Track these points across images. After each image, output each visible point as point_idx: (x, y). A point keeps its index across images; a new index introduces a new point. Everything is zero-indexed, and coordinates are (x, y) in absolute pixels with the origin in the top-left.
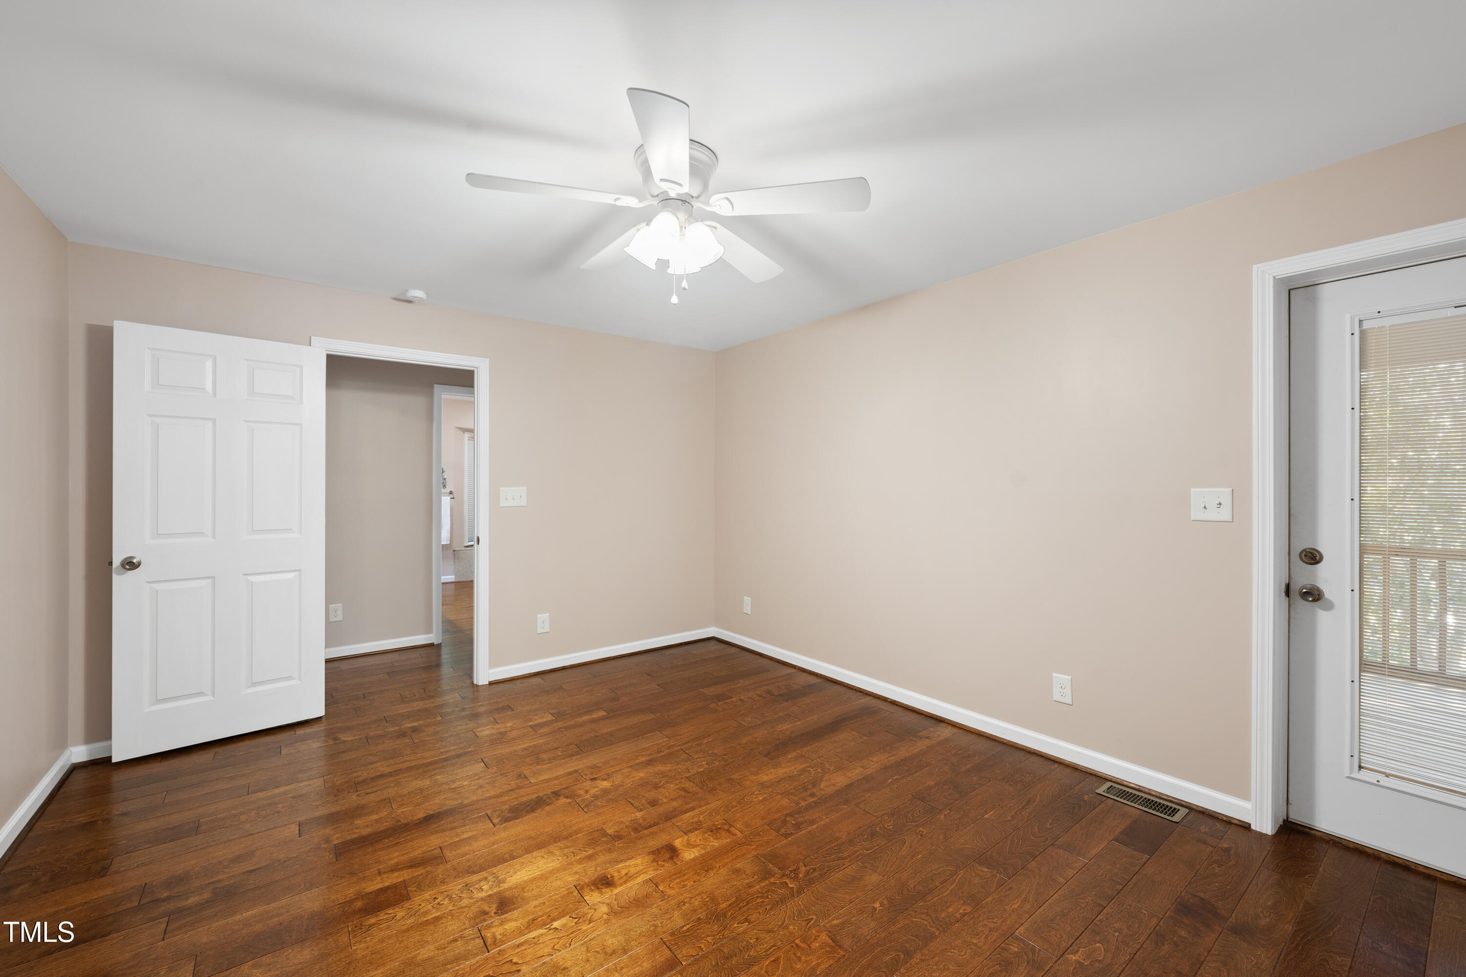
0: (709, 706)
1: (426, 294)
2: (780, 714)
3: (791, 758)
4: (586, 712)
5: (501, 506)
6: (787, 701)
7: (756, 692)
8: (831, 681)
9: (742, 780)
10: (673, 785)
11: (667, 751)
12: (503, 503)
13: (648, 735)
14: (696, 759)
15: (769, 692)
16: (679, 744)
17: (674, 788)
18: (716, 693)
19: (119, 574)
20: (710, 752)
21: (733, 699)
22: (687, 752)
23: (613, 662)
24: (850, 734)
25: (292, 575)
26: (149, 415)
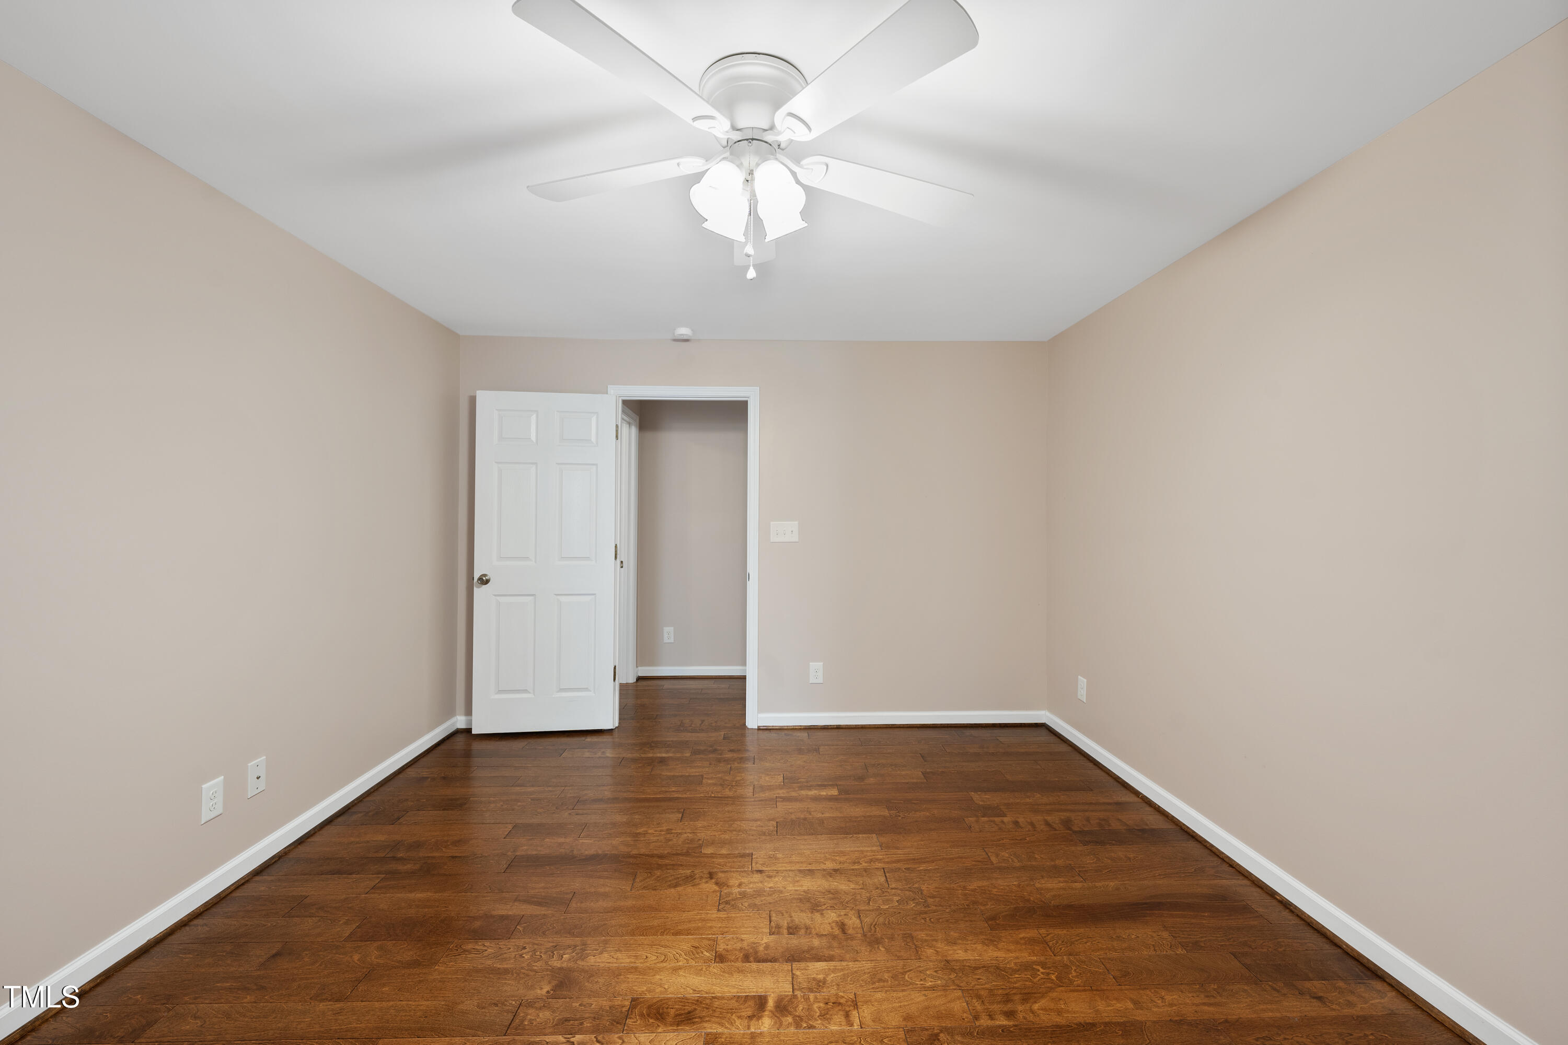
0: (965, 819)
1: (692, 330)
2: (1059, 862)
3: (1023, 938)
4: (819, 786)
5: (772, 541)
6: (1085, 843)
7: (1046, 818)
8: (1186, 832)
9: (925, 944)
10: (835, 915)
11: (866, 864)
12: (773, 538)
13: (860, 835)
14: (892, 889)
15: (1067, 823)
16: (886, 860)
17: (834, 919)
18: (988, 803)
19: (478, 587)
20: (916, 886)
21: (1006, 819)
22: (887, 875)
23: (896, 731)
24: (1154, 935)
25: (588, 598)
26: (496, 462)
